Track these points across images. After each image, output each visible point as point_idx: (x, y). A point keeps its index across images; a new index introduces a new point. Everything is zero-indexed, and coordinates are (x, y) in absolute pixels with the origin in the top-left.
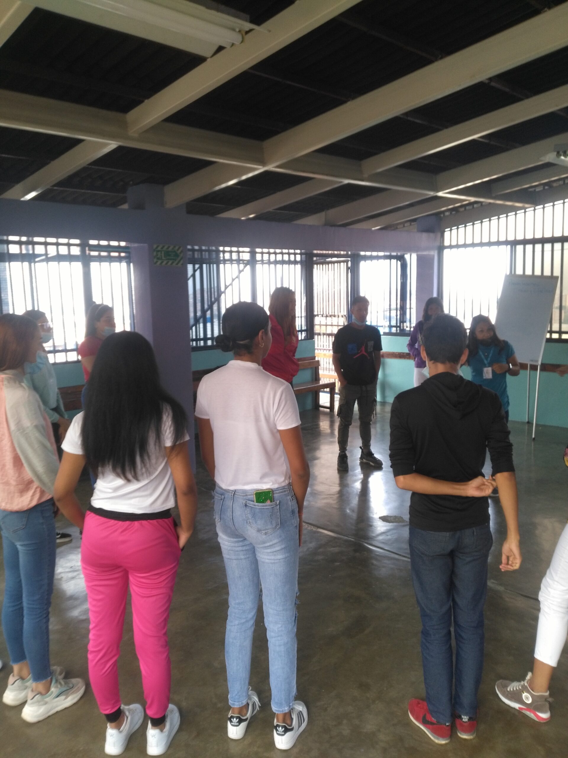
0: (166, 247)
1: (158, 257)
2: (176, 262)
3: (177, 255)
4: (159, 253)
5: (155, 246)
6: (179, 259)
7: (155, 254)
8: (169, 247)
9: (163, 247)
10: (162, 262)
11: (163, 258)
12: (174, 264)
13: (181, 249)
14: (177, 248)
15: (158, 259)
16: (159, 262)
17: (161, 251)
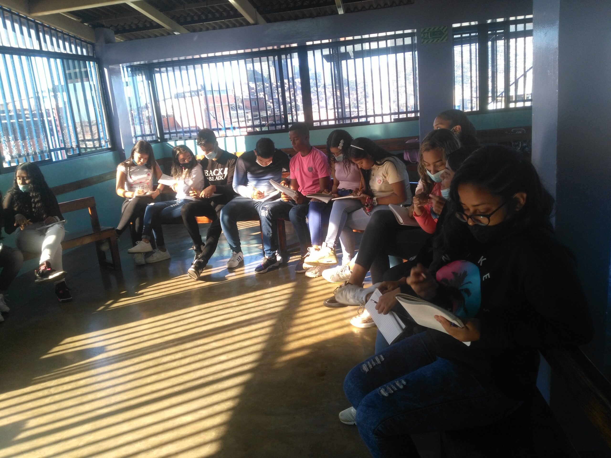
0: (432, 29)
1: (425, 37)
2: (442, 38)
3: (442, 34)
4: (426, 35)
5: (422, 30)
6: (444, 36)
7: (422, 35)
8: (435, 28)
9: (430, 29)
10: (428, 41)
11: (429, 38)
12: (439, 41)
13: (446, 28)
14: (442, 28)
15: (425, 39)
16: (426, 41)
17: (428, 33)
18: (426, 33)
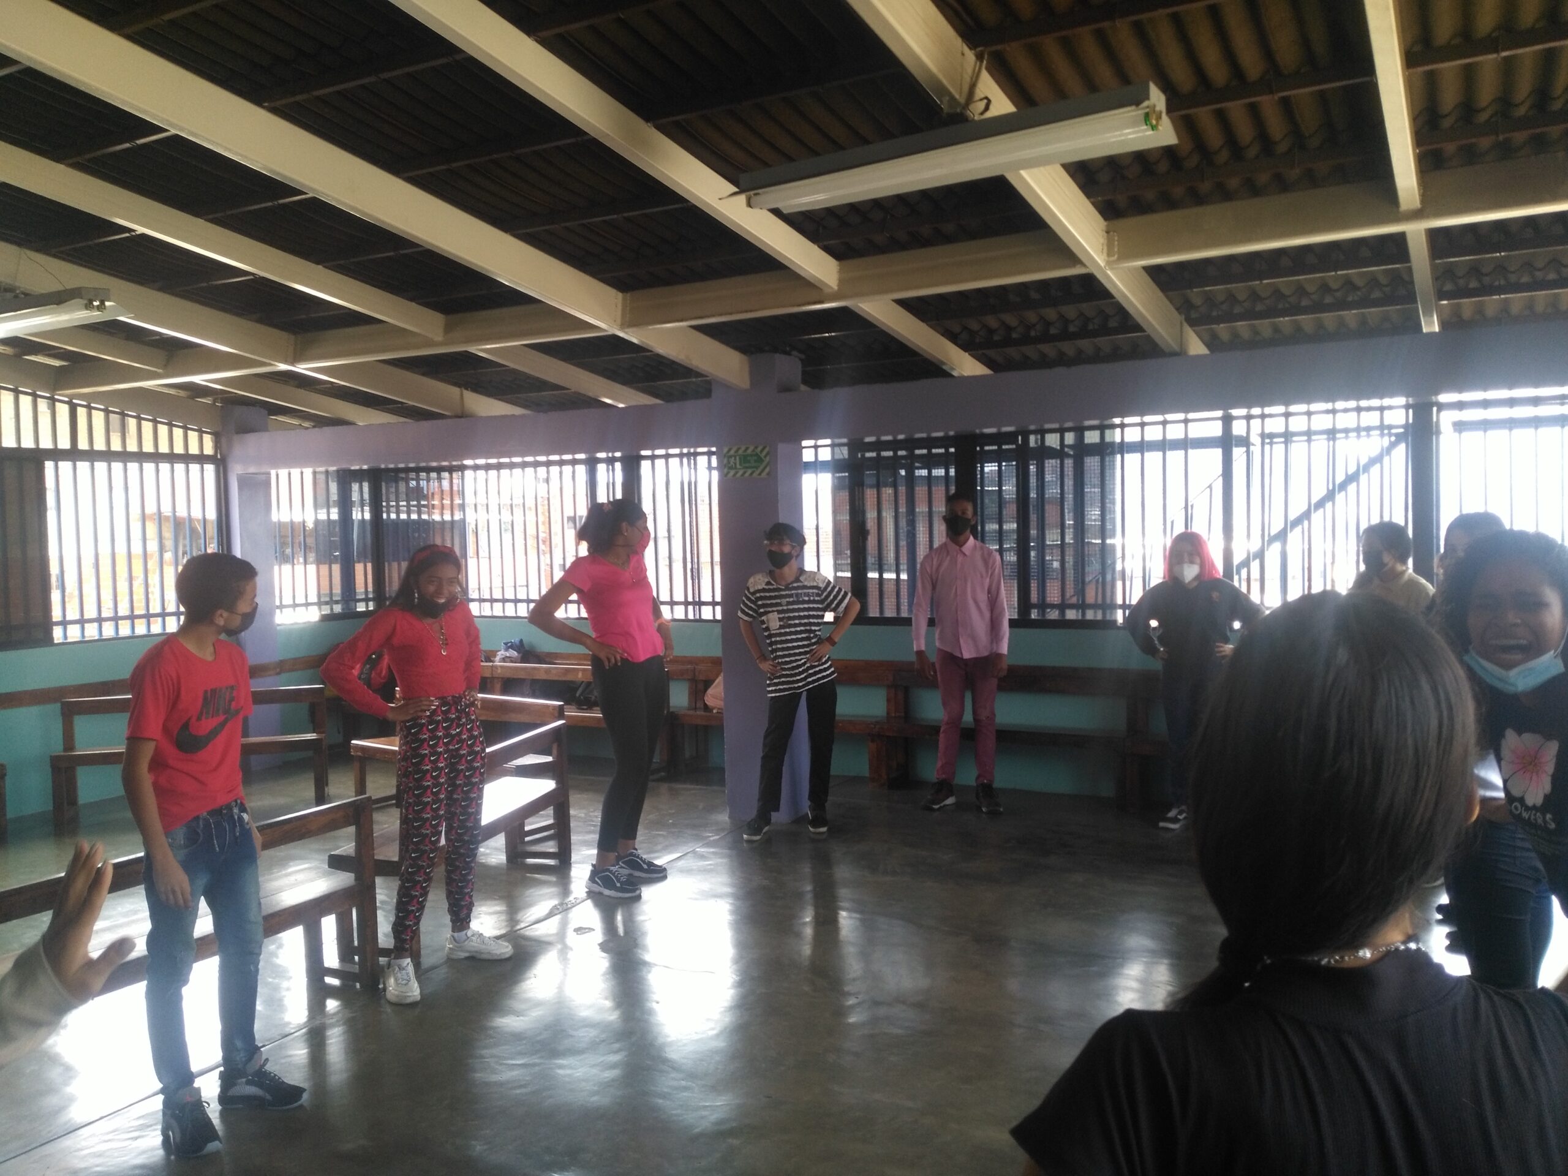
0: (743, 448)
1: (731, 465)
2: (760, 470)
3: (760, 460)
4: (732, 460)
5: (725, 450)
6: (764, 464)
7: (725, 461)
8: (747, 449)
9: (738, 450)
10: (736, 473)
11: (738, 466)
12: (755, 475)
13: (767, 449)
14: (759, 449)
15: (730, 468)
16: (732, 473)
17: (735, 457)
18: (731, 457)
